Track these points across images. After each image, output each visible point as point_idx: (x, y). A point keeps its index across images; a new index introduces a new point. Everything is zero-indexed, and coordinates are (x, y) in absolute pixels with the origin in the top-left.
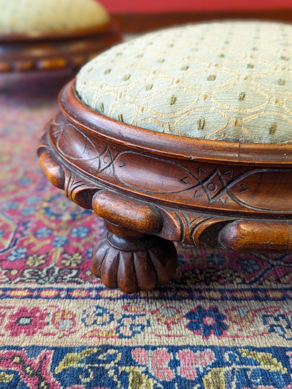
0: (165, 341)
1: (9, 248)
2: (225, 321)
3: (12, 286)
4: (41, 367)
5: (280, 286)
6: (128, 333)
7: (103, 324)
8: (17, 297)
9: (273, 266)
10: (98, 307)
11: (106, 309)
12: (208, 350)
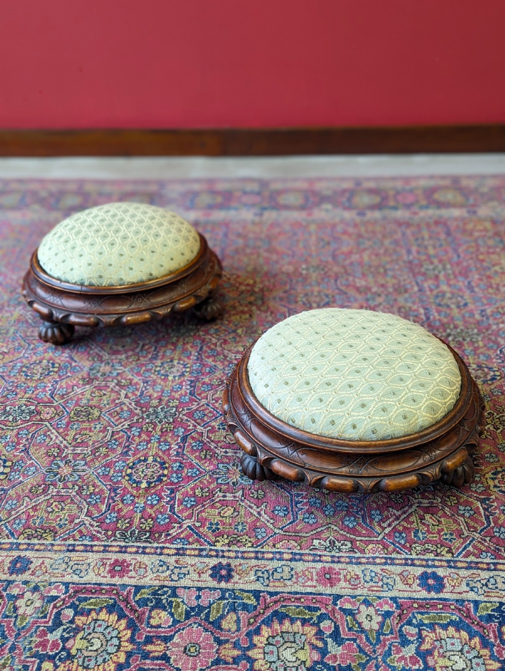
0: (196, 584)
1: (105, 512)
2: (232, 573)
3: (109, 544)
4: (127, 596)
5: (274, 550)
6: (176, 578)
7: (163, 572)
8: (112, 552)
9: (275, 534)
10: (160, 561)
11: (165, 562)
12: (219, 590)
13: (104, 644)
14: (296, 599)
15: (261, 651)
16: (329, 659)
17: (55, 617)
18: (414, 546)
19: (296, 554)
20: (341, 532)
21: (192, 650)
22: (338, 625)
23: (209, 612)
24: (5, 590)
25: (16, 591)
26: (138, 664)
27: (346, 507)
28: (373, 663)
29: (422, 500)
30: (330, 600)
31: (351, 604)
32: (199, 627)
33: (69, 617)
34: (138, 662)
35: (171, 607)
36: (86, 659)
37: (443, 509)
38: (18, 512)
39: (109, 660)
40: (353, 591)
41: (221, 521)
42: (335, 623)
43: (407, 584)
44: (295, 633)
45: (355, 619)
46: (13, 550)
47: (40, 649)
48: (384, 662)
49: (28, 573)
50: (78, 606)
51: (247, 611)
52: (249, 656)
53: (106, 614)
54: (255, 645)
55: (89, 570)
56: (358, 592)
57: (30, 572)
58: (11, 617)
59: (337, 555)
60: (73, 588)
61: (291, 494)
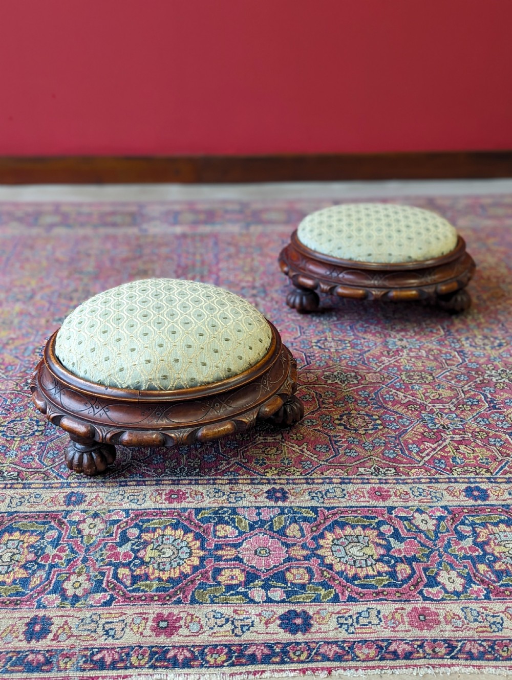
0: (254, 504)
1: (150, 455)
2: (287, 495)
3: (161, 478)
4: (189, 516)
5: (323, 476)
6: (234, 501)
7: (219, 497)
8: (166, 484)
9: (321, 465)
10: (215, 489)
11: (220, 490)
12: (277, 508)
13: (176, 552)
14: (352, 511)
15: (329, 550)
16: (394, 552)
17: (121, 536)
18: (454, 468)
19: (344, 479)
20: (384, 462)
21: (263, 552)
22: (397, 528)
23: (272, 524)
24: (65, 518)
25: (76, 518)
26: (213, 566)
27: (384, 443)
28: (436, 553)
29: (454, 436)
30: (385, 511)
31: (405, 512)
32: (265, 536)
33: (135, 534)
34: (212, 564)
35: (234, 522)
36: (161, 564)
37: (475, 441)
38: (62, 460)
39: (183, 564)
40: (405, 503)
41: (267, 458)
42: (394, 527)
43: (455, 496)
44: (358, 536)
45: (412, 523)
46: (65, 487)
47: (113, 559)
48: (446, 552)
49: (85, 504)
50: (142, 526)
51: (308, 522)
52: (318, 554)
53: (172, 530)
54: (322, 546)
55: (146, 499)
56: (410, 504)
57: (87, 503)
58: (77, 537)
59: (384, 478)
60: (133, 513)
61: (329, 436)
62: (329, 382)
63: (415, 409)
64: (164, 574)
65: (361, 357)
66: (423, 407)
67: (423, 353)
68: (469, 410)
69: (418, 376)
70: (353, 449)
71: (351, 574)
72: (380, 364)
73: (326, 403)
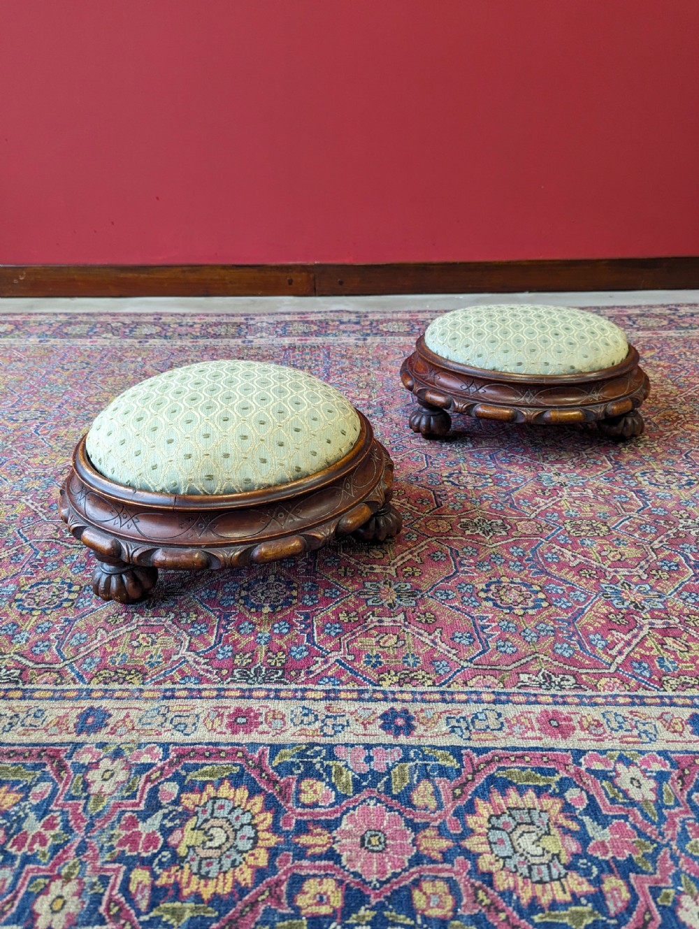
0: (363, 740)
1: (215, 645)
2: (413, 723)
3: (225, 686)
4: (260, 761)
5: (467, 689)
6: (331, 732)
7: (309, 724)
8: (231, 697)
9: (463, 667)
10: (304, 708)
11: (311, 710)
12: (398, 748)
13: (232, 836)
14: (517, 757)
15: (483, 839)
16: (594, 849)
17: (149, 797)
18: (664, 678)
19: (499, 694)
20: (556, 663)
21: (374, 841)
22: (593, 795)
23: (390, 780)
24: (70, 757)
25: (86, 759)
26: (290, 869)
27: (552, 631)
28: (665, 853)
29: (653, 621)
30: (569, 758)
31: (601, 762)
32: (378, 804)
33: (171, 795)
34: (289, 865)
35: (329, 774)
36: (204, 862)
37: (685, 631)
38: (90, 648)
39: (241, 863)
40: (599, 743)
41: (383, 653)
42: (587, 793)
43: (675, 731)
44: (529, 809)
45: (615, 786)
46: (82, 699)
47: (127, 848)
48: (683, 850)
49: (104, 731)
50: (185, 777)
51: (448, 777)
52: (466, 849)
53: (230, 788)
54: (472, 831)
55: (198, 725)
56: (607, 745)
57: (108, 729)
58: (79, 798)
59: (560, 693)
60: (175, 751)
61: (472, 617)
62: (468, 532)
63: (590, 575)
64: (206, 886)
65: (507, 497)
66: (601, 573)
67: (589, 492)
68: (667, 579)
69: (587, 525)
70: (507, 640)
71: (525, 897)
72: (535, 508)
73: (464, 565)
